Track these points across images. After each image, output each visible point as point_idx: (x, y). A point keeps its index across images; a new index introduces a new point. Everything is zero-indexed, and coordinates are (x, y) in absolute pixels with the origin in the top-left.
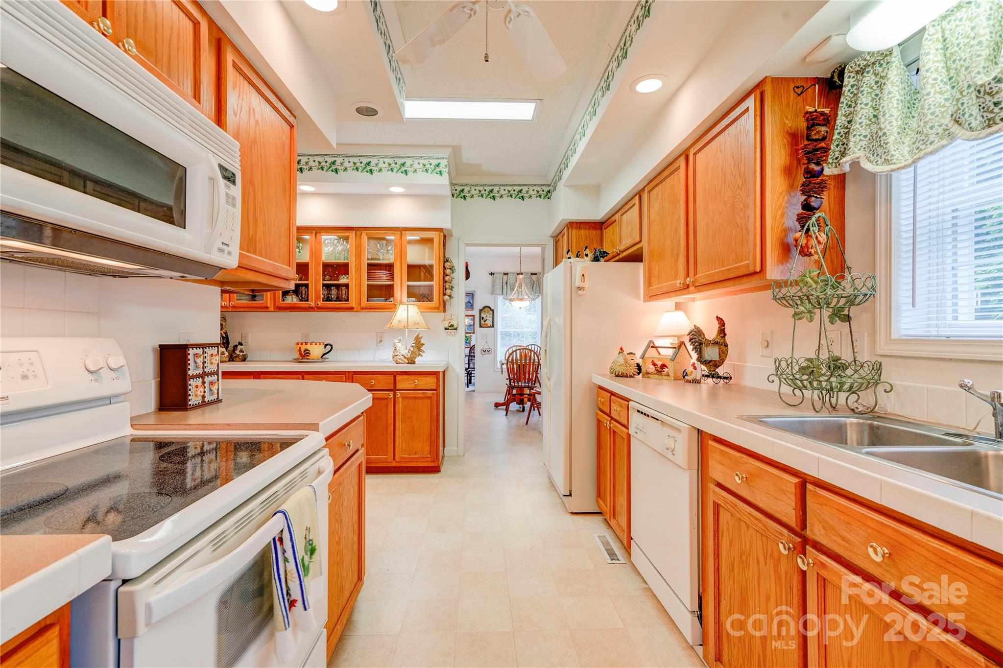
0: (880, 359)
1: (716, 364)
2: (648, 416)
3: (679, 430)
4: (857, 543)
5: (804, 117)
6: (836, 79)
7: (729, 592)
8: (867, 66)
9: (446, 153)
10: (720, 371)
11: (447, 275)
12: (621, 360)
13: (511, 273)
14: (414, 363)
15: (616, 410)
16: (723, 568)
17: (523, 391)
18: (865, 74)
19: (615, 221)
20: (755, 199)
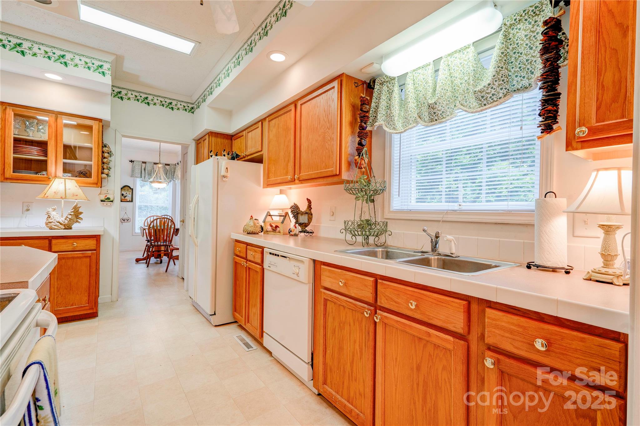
0: (386, 221)
1: (306, 225)
2: (278, 256)
3: (302, 262)
4: (402, 303)
5: (360, 99)
6: (371, 84)
7: (332, 346)
8: (384, 82)
9: (111, 58)
10: (308, 229)
11: (105, 158)
12: (252, 224)
13: (149, 162)
14: (71, 228)
15: (252, 255)
16: (329, 333)
17: (160, 248)
18: (384, 85)
19: (243, 136)
20: (337, 136)
